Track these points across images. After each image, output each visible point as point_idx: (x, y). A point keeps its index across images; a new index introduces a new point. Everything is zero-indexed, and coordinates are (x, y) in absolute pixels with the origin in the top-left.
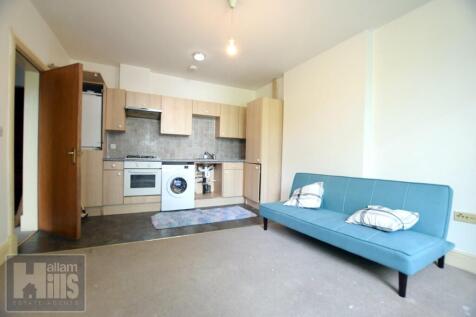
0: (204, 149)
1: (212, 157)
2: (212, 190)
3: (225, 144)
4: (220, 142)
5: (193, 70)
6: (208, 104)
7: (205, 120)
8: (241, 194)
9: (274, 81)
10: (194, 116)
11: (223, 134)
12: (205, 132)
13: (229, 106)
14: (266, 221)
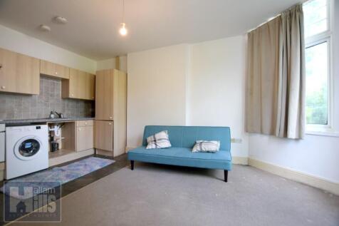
0: (50, 109)
1: (60, 116)
2: (60, 147)
3: (71, 104)
4: (66, 102)
5: (45, 30)
6: (57, 66)
7: (50, 81)
8: (92, 147)
9: (117, 57)
10: (42, 76)
11: (72, 95)
12: (50, 92)
13: (77, 71)
14: (132, 162)
